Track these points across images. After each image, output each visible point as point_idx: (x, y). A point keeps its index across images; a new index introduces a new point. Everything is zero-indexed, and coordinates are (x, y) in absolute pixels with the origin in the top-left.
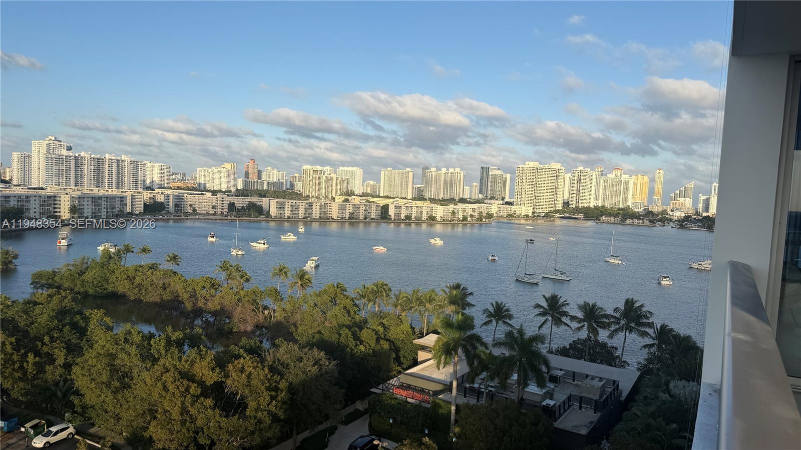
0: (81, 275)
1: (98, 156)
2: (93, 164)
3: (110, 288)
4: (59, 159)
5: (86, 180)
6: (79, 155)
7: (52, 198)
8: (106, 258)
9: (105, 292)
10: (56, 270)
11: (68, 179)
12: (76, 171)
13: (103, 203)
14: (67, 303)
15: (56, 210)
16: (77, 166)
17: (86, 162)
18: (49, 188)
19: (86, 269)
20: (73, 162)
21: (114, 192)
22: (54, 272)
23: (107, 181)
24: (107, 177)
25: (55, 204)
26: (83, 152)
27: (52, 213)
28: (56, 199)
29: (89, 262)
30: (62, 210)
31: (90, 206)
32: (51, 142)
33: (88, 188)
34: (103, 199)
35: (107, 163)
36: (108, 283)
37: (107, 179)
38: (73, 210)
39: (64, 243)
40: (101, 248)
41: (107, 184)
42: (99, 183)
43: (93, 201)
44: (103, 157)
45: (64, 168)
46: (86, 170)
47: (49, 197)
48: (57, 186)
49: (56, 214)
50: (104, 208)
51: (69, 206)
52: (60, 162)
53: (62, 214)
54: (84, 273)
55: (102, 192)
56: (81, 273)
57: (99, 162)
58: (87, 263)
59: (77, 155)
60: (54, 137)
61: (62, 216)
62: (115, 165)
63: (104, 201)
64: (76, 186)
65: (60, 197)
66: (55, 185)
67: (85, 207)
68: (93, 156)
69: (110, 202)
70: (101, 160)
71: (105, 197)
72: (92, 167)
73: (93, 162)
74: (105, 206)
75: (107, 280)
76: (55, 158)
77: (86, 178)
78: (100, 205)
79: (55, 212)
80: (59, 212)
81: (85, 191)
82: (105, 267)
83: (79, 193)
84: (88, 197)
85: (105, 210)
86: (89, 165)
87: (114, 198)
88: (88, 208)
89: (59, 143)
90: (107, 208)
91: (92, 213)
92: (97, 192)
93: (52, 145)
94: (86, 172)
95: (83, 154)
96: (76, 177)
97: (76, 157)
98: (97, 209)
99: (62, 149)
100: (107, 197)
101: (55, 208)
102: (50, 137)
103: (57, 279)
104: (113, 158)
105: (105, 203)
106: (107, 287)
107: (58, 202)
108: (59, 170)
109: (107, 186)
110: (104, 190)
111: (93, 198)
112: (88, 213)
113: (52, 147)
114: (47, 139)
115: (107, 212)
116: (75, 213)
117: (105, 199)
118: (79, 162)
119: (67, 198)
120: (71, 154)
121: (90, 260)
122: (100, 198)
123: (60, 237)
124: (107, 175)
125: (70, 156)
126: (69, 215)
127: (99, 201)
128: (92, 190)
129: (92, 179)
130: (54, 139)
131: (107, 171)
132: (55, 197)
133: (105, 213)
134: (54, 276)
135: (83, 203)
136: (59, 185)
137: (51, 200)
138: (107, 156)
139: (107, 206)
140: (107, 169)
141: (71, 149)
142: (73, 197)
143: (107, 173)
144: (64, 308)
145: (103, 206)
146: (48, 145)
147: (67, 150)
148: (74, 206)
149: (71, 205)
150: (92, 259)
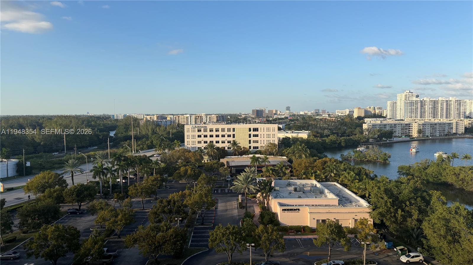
0: (425, 170)
1: (434, 99)
2: (431, 104)
3: (443, 179)
4: (412, 103)
5: (427, 114)
6: (423, 100)
7: (408, 125)
8: (440, 160)
9: (440, 181)
10: (411, 166)
11: (416, 114)
12: (421, 109)
13: (437, 127)
14: (418, 184)
15: (410, 132)
16: (421, 106)
17: (427, 103)
18: (406, 120)
19: (428, 166)
20: (419, 104)
21: (444, 120)
22: (410, 166)
23: (439, 114)
24: (440, 112)
25: (409, 129)
26: (425, 98)
27: (408, 134)
28: (410, 125)
29: (430, 163)
30: (413, 132)
31: (429, 129)
32: (407, 94)
33: (428, 118)
34: (437, 125)
35: (440, 103)
36: (441, 176)
37: (440, 113)
38: (420, 132)
39: (414, 150)
40: (437, 155)
41: (439, 115)
42: (435, 115)
43: (431, 126)
44: (438, 100)
45: (414, 108)
46: (427, 108)
47: (406, 124)
48: (410, 118)
49: (410, 134)
50: (438, 130)
51: (417, 130)
52: (412, 105)
53: (413, 134)
54: (427, 169)
55: (437, 121)
56: (425, 169)
57: (435, 103)
58: (428, 163)
59: (422, 100)
60: (409, 91)
61: (413, 135)
62: (445, 104)
63: (438, 126)
64: (421, 118)
65: (412, 124)
66: (409, 118)
67: (427, 130)
68: (431, 99)
69: (442, 127)
70: (436, 102)
71: (438, 124)
72: (431, 106)
73: (431, 103)
74: (439, 129)
75: (441, 174)
76: (409, 103)
77: (427, 113)
78: (436, 128)
79: (409, 133)
80: (412, 133)
81: (426, 121)
82: (440, 166)
83: (423, 122)
84: (428, 124)
85: (439, 131)
86: (429, 105)
87: (444, 124)
88: (428, 131)
89: (412, 94)
90: (440, 130)
91: (431, 133)
92: (433, 120)
93: (408, 95)
94: (427, 109)
95: (425, 99)
96: (421, 113)
97: (421, 101)
98: (434, 131)
99: (413, 97)
100: (440, 124)
101: (409, 131)
102: (407, 91)
103: (411, 170)
104: (444, 99)
105: (439, 127)
106: (440, 178)
107: (411, 127)
108: (412, 109)
109: (439, 117)
110: (438, 120)
111: (431, 124)
112: (428, 133)
113: (408, 96)
114: (405, 92)
115: (440, 133)
116: (420, 134)
117: (439, 125)
118: (423, 103)
119: (416, 125)
120: (418, 100)
121: (431, 161)
122: (436, 124)
123: (411, 147)
124: (440, 110)
125: (418, 101)
126: (417, 134)
127: (435, 126)
128: (430, 120)
129: (431, 113)
130: (409, 92)
131: (440, 108)
132: (409, 124)
133: (439, 134)
134: (410, 169)
135: (425, 128)
136: (411, 118)
137: (407, 126)
138: (440, 99)
139: (440, 129)
140: (440, 107)
141: (418, 97)
142: (419, 124)
143: (440, 109)
144: (417, 187)
145: (437, 129)
146: (406, 95)
147: (416, 97)
148: (420, 130)
149: (418, 129)
150: (432, 161)
